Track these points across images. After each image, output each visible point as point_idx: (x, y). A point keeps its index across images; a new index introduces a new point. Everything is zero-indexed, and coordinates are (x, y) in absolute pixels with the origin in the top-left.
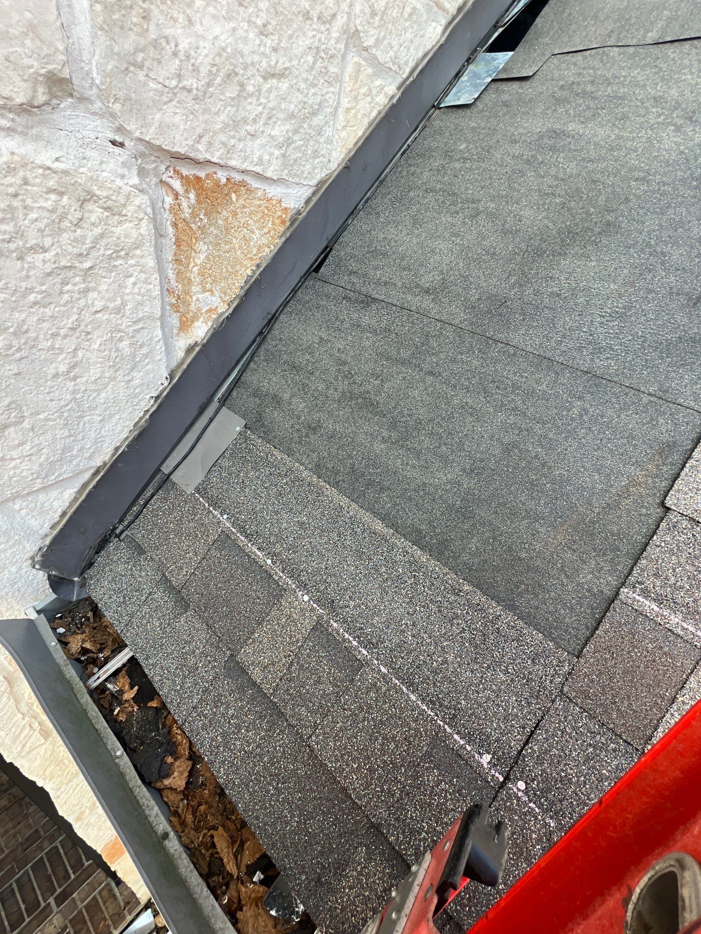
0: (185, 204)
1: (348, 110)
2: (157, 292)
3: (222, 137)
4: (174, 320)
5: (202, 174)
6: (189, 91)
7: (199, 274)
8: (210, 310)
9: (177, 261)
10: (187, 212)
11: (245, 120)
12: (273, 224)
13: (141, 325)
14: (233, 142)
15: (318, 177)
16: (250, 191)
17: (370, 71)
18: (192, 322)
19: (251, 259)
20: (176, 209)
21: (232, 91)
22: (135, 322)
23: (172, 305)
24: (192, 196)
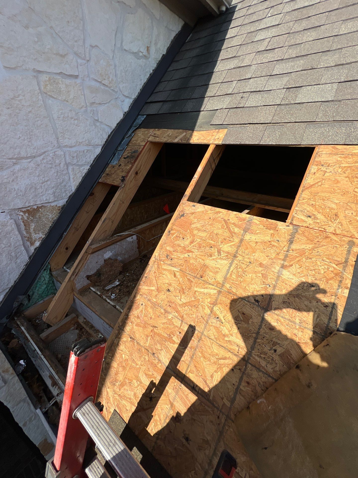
0: (25, 217)
1: (73, 178)
2: (20, 239)
3: (32, 200)
4: (28, 243)
5: (29, 209)
6: (20, 195)
7: (33, 231)
8: (40, 238)
9: (26, 229)
10: (26, 218)
11: (39, 194)
12: (56, 211)
13: (17, 248)
14: (36, 199)
15: (69, 195)
16: (45, 207)
17: (78, 167)
18: (35, 242)
19: (50, 222)
20: (23, 219)
21: (33, 190)
22: (15, 248)
23: (27, 240)
24: (27, 215)
